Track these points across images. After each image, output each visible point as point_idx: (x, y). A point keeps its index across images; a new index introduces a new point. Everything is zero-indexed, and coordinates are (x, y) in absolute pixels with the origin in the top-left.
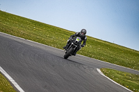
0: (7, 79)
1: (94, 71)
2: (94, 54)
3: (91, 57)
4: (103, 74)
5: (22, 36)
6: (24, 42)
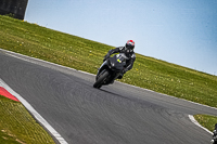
0: (49, 133)
1: (183, 119)
2: (184, 92)
3: (179, 96)
4: (198, 124)
5: (72, 64)
6: (75, 74)
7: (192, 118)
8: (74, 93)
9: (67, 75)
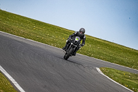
2: (94, 53)
3: (90, 56)
5: (22, 35)
7: (98, 69)
8: (23, 53)
9: (19, 42)
